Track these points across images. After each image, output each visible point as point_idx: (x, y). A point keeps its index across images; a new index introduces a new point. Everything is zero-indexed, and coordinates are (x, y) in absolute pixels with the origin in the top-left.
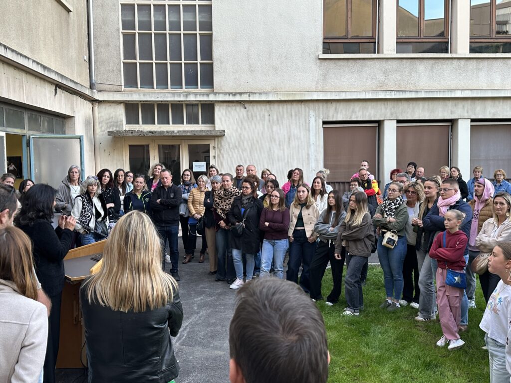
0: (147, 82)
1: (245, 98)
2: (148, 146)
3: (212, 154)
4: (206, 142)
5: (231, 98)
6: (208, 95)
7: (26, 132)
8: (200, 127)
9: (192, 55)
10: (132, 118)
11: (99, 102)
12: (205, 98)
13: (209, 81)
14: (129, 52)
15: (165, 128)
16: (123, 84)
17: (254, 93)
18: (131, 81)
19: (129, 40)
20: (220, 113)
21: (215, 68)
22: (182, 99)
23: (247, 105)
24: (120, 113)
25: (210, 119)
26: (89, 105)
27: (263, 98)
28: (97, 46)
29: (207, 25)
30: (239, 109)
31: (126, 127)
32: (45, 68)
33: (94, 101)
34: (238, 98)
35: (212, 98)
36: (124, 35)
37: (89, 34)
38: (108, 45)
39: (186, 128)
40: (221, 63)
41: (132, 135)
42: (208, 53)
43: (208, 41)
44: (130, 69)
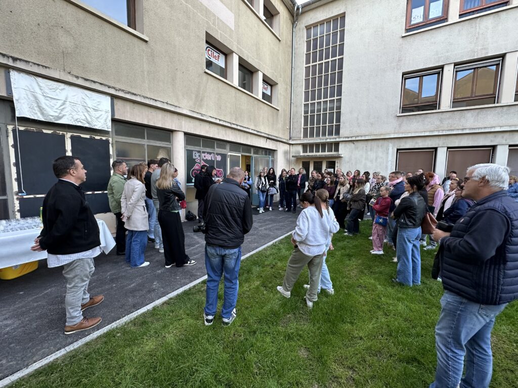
0: (312, 135)
1: (354, 139)
2: (309, 162)
3: (336, 165)
4: (334, 160)
5: (347, 139)
6: (336, 138)
7: (252, 154)
8: (333, 153)
9: (331, 121)
10: (305, 151)
11: (292, 144)
12: (334, 140)
13: (338, 133)
14: (306, 123)
15: (318, 154)
16: (302, 136)
17: (358, 136)
18: (305, 136)
19: (306, 118)
20: (341, 146)
21: (341, 126)
22: (324, 141)
23: (354, 142)
24: (300, 149)
25: (337, 150)
26: (288, 146)
27: (363, 138)
28: (293, 123)
29: (339, 108)
30: (351, 144)
31: (302, 154)
32: (258, 132)
33: (290, 144)
34: (350, 139)
35: (337, 140)
36: (304, 116)
37: (290, 118)
38: (297, 121)
39: (327, 153)
40: (344, 123)
41: (304, 157)
42: (338, 120)
43: (339, 114)
44: (305, 130)
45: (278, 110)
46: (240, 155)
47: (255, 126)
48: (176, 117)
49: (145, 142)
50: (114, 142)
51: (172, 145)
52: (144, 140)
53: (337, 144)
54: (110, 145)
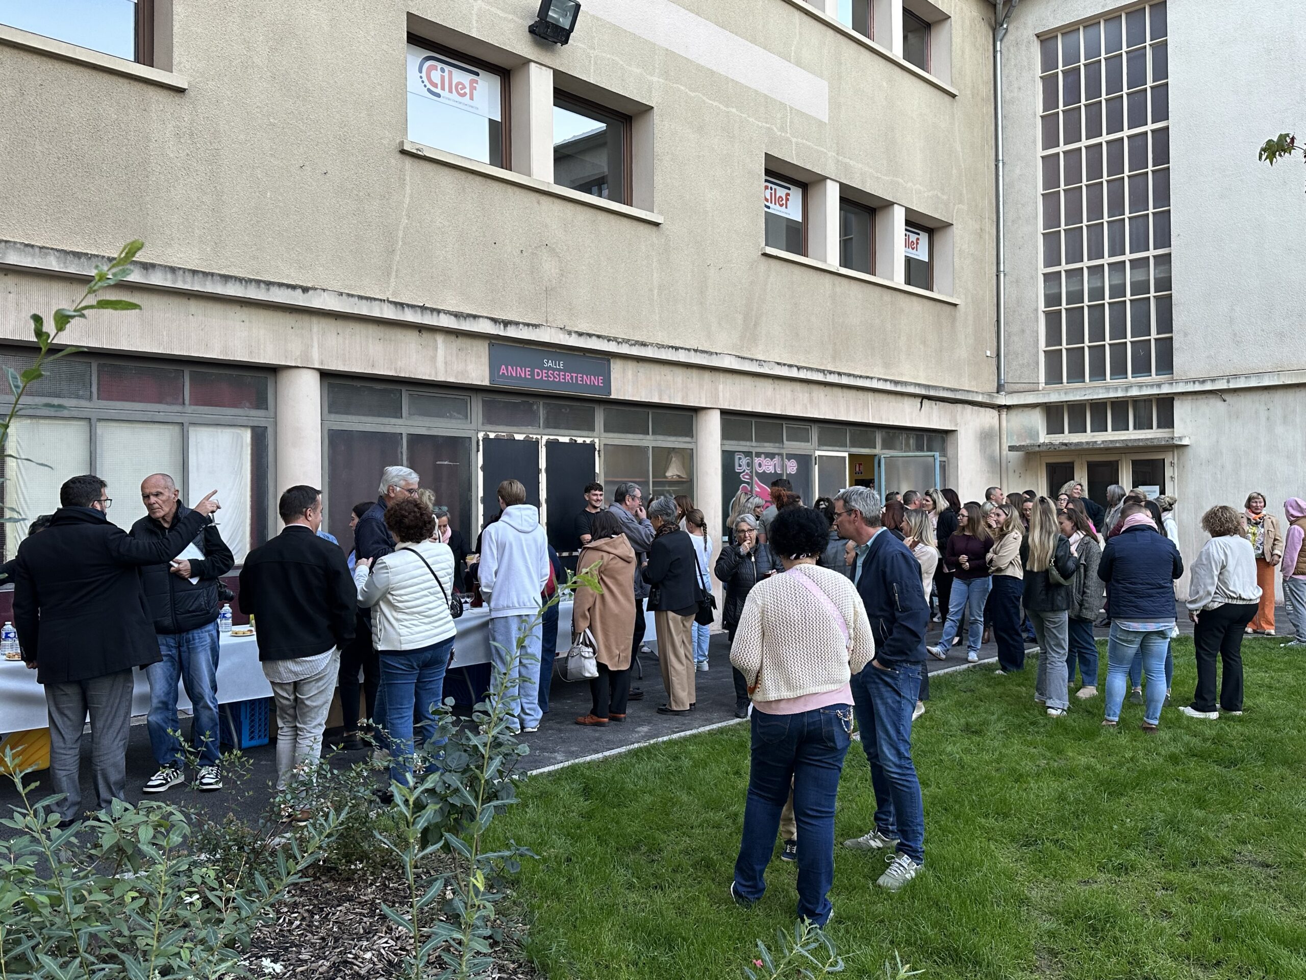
0: (1077, 374)
1: (1221, 385)
2: (1073, 463)
3: (1168, 473)
4: (1159, 456)
5: (1198, 387)
6: (1159, 386)
7: (877, 451)
8: (1154, 434)
9: (1142, 327)
10: (1054, 427)
11: (1008, 407)
12: (1155, 391)
13: (1166, 364)
14: (1053, 336)
15: (1100, 438)
16: (1042, 378)
17: (1236, 376)
18: (1054, 376)
19: (1053, 319)
20: (1180, 410)
21: (1176, 345)
22: (1120, 394)
23: (1225, 396)
24: (1038, 421)
25: (1167, 421)
26: (995, 413)
27: (1253, 383)
28: (1009, 335)
29: (1165, 283)
30: (1216, 405)
31: (1044, 438)
32: (896, 383)
33: (1000, 408)
34: (1208, 387)
35: (1166, 390)
36: (1047, 314)
37: (998, 321)
38: (1023, 331)
39: (1132, 435)
40: (1186, 335)
41: (1051, 449)
42: (1166, 323)
43: (1166, 306)
44: (1053, 358)
45: (955, 305)
46: (846, 455)
47: (887, 365)
48: (707, 375)
49: (649, 441)
50: (602, 447)
51: (696, 443)
52: (648, 437)
53: (1166, 404)
54: (597, 453)
